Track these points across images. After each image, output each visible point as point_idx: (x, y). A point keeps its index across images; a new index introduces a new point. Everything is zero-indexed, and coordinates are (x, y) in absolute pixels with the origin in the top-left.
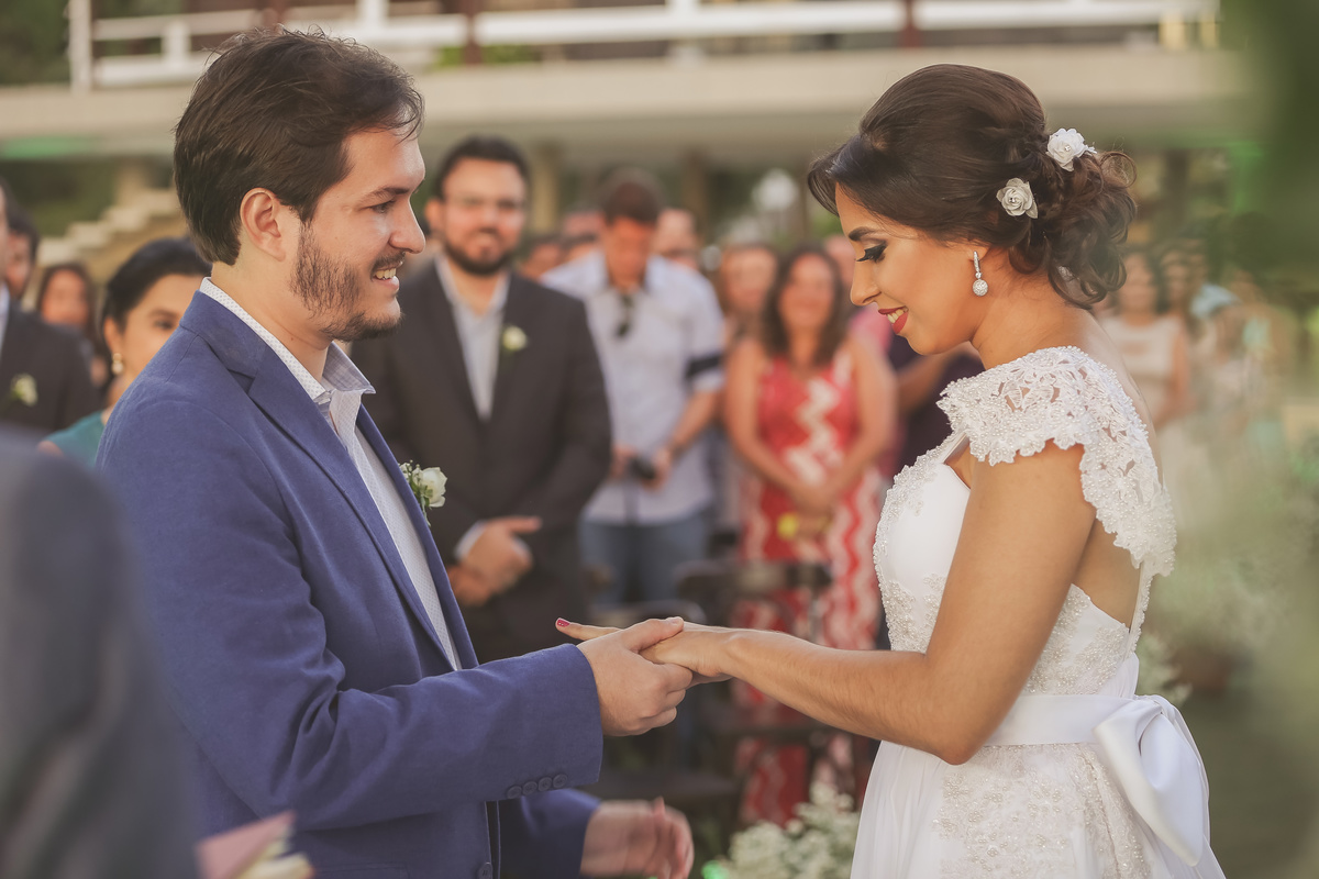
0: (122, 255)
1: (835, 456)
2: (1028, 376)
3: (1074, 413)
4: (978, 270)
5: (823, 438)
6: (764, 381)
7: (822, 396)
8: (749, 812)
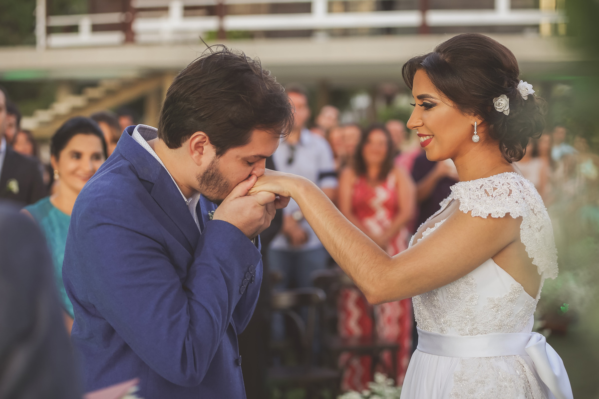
0: (58, 125)
1: (387, 222)
2: (496, 183)
3: (518, 202)
4: (476, 130)
5: (382, 214)
6: (355, 187)
7: (382, 195)
8: (345, 386)
